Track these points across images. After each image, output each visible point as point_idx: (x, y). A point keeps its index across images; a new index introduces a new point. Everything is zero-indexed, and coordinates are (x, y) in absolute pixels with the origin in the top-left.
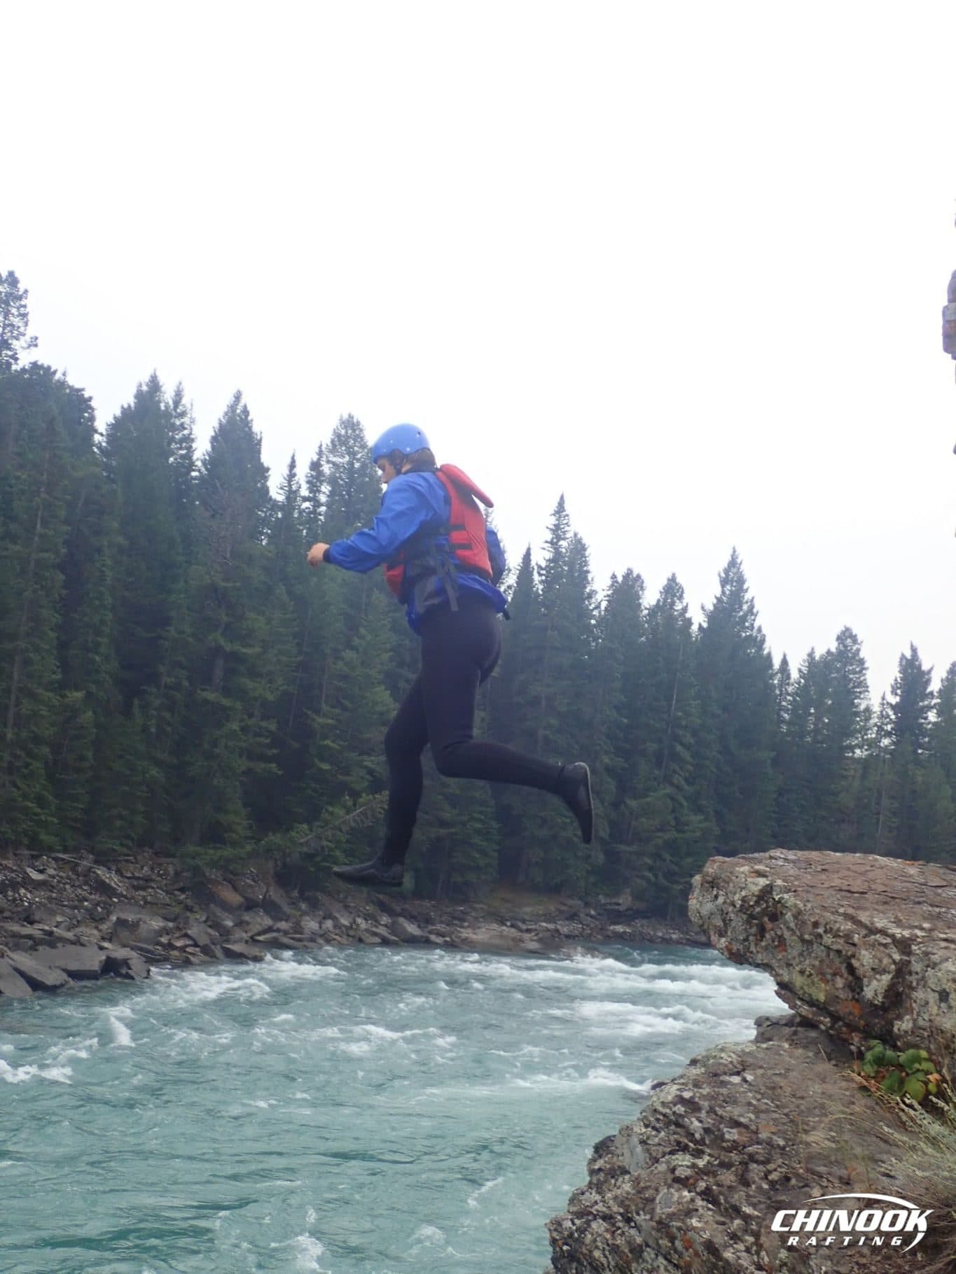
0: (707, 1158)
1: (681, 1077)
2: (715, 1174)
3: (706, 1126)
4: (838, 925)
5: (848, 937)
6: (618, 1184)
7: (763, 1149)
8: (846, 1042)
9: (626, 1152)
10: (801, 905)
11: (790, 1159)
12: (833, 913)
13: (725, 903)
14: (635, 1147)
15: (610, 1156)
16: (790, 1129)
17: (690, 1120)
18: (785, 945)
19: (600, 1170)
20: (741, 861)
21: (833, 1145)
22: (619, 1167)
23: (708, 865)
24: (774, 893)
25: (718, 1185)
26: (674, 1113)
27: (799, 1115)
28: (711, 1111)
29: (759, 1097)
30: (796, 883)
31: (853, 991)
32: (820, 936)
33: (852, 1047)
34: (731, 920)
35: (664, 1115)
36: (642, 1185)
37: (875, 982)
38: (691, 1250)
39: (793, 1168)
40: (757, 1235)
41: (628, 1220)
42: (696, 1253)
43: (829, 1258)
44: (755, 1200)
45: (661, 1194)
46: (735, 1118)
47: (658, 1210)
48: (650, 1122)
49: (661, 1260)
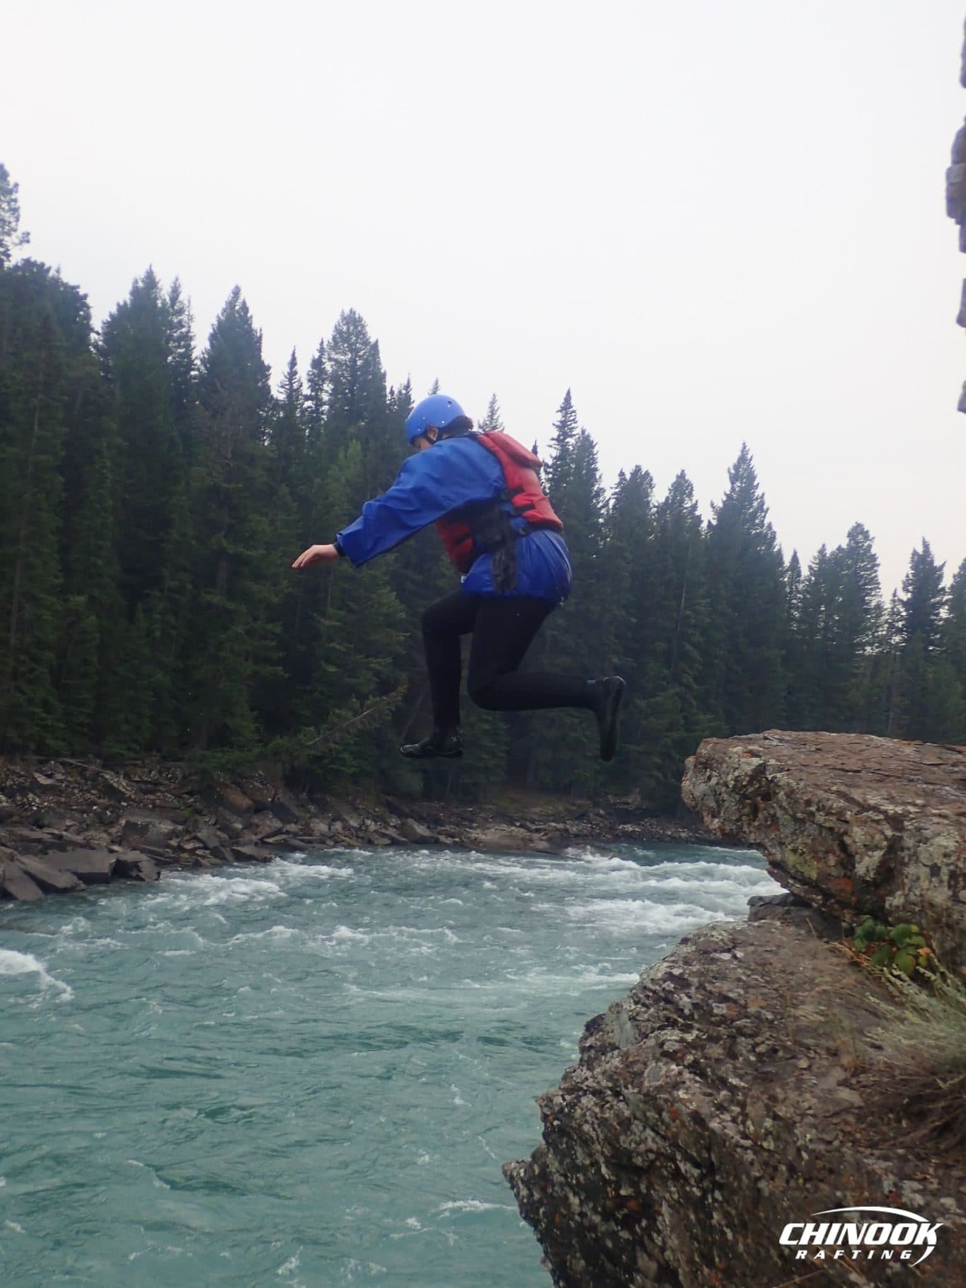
1: (672, 955)
3: (695, 1002)
4: (830, 803)
5: (840, 815)
6: (608, 1059)
7: (751, 1022)
8: (838, 919)
9: (616, 1027)
10: (794, 784)
11: (778, 1031)
12: (826, 791)
13: (717, 784)
14: (625, 1024)
15: (600, 1033)
16: (779, 1003)
17: (679, 996)
18: (777, 824)
19: (591, 1047)
20: (735, 743)
21: (822, 1019)
22: (609, 1044)
23: (702, 745)
24: (767, 773)
25: (706, 1058)
26: (664, 989)
27: (788, 990)
29: (749, 973)
30: (790, 762)
31: (845, 867)
32: (812, 814)
33: (844, 924)
34: (724, 801)
35: (654, 992)
36: (631, 1059)
37: (867, 858)
38: (678, 1121)
39: (781, 1041)
40: (743, 1105)
41: (617, 1094)
42: (683, 1124)
43: (814, 1126)
44: (741, 1072)
45: (649, 1068)
46: (724, 993)
47: (646, 1084)
48: (640, 999)
49: (649, 1132)
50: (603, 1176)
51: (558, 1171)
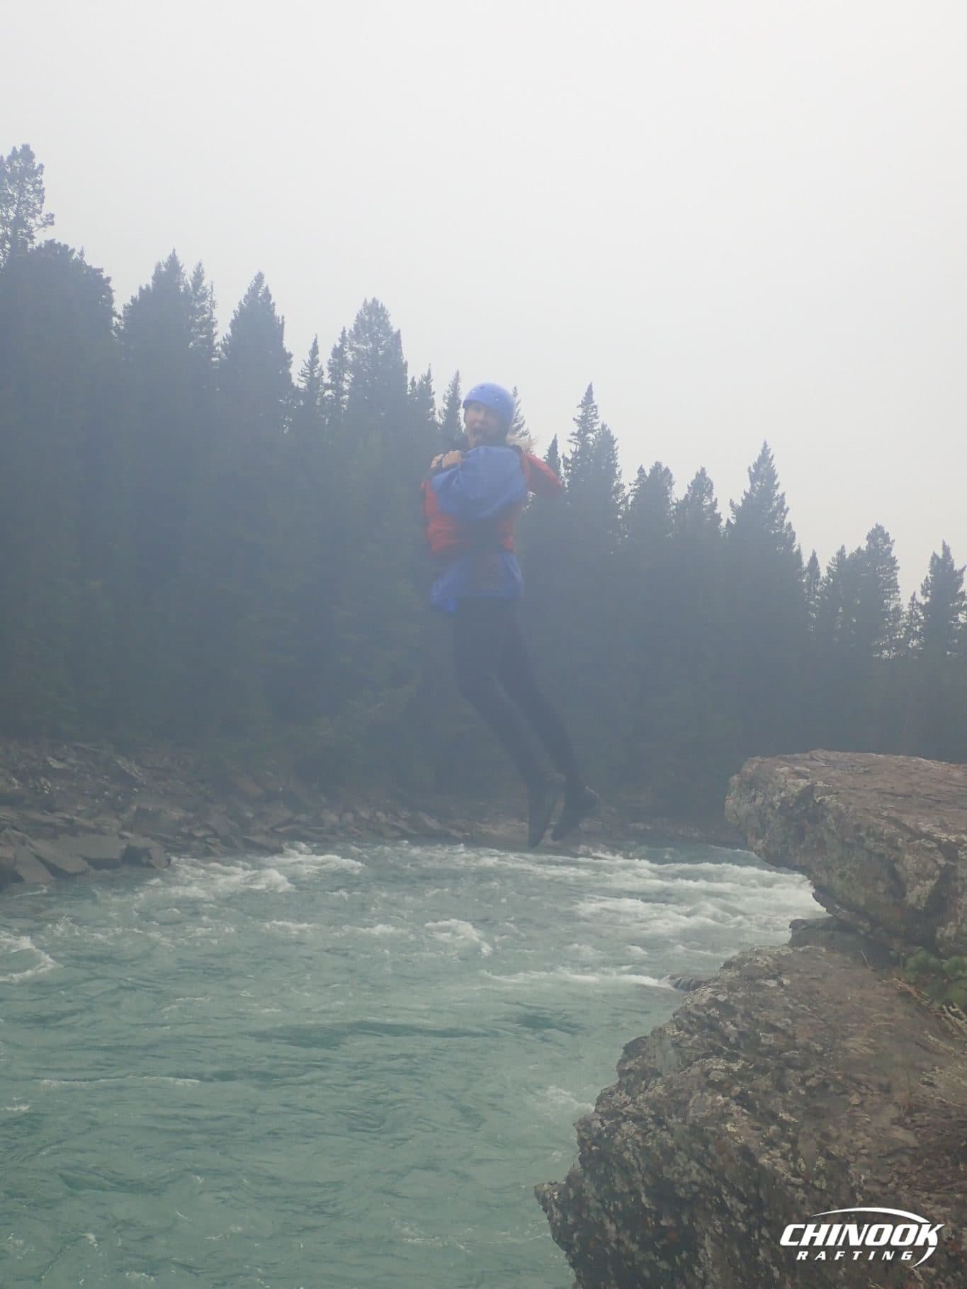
0: (741, 1062)
1: (716, 980)
2: (750, 1079)
3: (741, 1030)
4: (881, 828)
5: (891, 841)
6: (650, 1086)
7: (799, 1054)
8: (886, 948)
9: (658, 1054)
10: (843, 808)
11: (828, 1064)
12: (876, 816)
13: (763, 804)
14: (670, 1049)
15: (640, 1057)
16: (828, 1035)
17: (725, 1024)
18: (825, 848)
19: (630, 1071)
20: (782, 762)
21: (872, 1052)
22: (650, 1069)
23: (746, 765)
24: (815, 795)
25: (753, 1090)
26: (709, 1016)
27: (836, 1020)
28: (747, 1015)
29: (796, 1001)
30: (838, 785)
31: (895, 895)
32: (861, 839)
33: (892, 953)
34: (769, 822)
35: (699, 1018)
36: (675, 1087)
37: (918, 887)
38: (725, 1155)
39: (830, 1074)
40: (794, 1142)
41: (660, 1123)
42: (731, 1159)
43: (870, 1167)
44: (791, 1106)
45: (694, 1098)
46: (771, 1022)
47: (691, 1114)
48: (683, 1023)
49: (693, 1164)
50: (643, 1205)
51: (594, 1197)
